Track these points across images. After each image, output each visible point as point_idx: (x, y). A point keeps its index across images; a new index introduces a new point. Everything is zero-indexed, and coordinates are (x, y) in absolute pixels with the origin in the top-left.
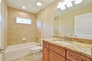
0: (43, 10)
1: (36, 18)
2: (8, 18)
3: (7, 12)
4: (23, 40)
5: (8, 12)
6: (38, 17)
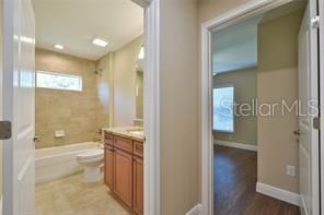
0: (114, 53)
1: (96, 73)
4: (57, 136)
6: (100, 70)
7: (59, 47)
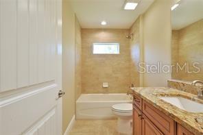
0: (144, 15)
1: (129, 38)
2: (82, 48)
3: (80, 38)
4: (104, 86)
5: (82, 38)
6: (133, 35)
7: (104, 23)
